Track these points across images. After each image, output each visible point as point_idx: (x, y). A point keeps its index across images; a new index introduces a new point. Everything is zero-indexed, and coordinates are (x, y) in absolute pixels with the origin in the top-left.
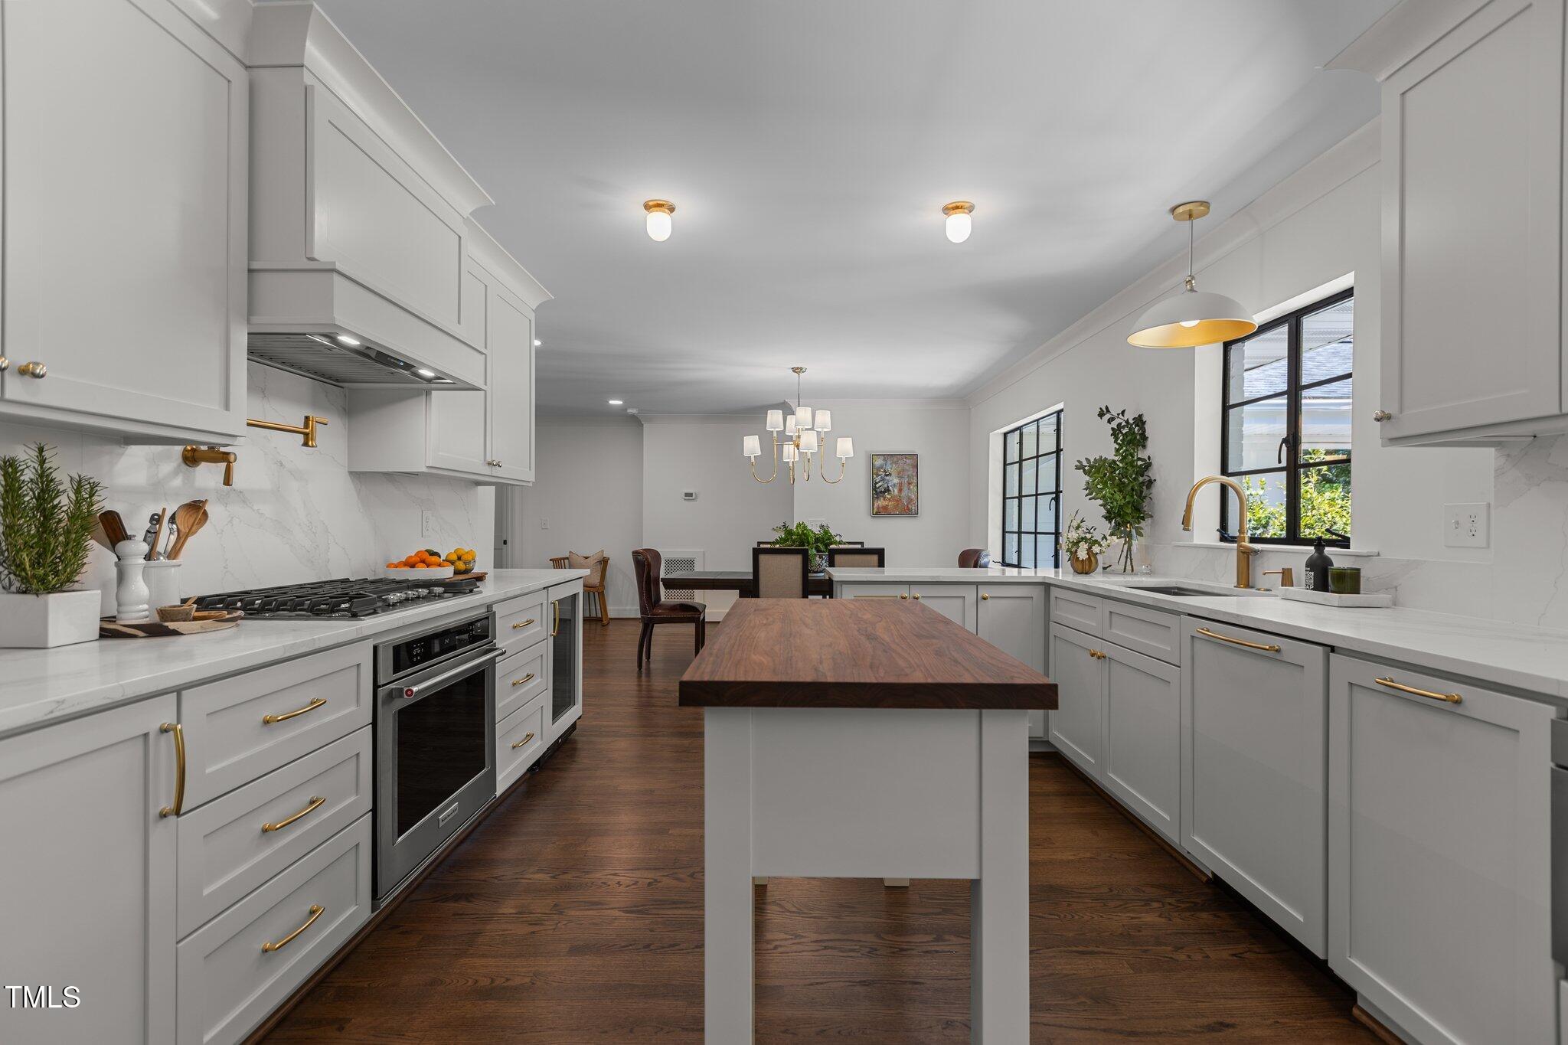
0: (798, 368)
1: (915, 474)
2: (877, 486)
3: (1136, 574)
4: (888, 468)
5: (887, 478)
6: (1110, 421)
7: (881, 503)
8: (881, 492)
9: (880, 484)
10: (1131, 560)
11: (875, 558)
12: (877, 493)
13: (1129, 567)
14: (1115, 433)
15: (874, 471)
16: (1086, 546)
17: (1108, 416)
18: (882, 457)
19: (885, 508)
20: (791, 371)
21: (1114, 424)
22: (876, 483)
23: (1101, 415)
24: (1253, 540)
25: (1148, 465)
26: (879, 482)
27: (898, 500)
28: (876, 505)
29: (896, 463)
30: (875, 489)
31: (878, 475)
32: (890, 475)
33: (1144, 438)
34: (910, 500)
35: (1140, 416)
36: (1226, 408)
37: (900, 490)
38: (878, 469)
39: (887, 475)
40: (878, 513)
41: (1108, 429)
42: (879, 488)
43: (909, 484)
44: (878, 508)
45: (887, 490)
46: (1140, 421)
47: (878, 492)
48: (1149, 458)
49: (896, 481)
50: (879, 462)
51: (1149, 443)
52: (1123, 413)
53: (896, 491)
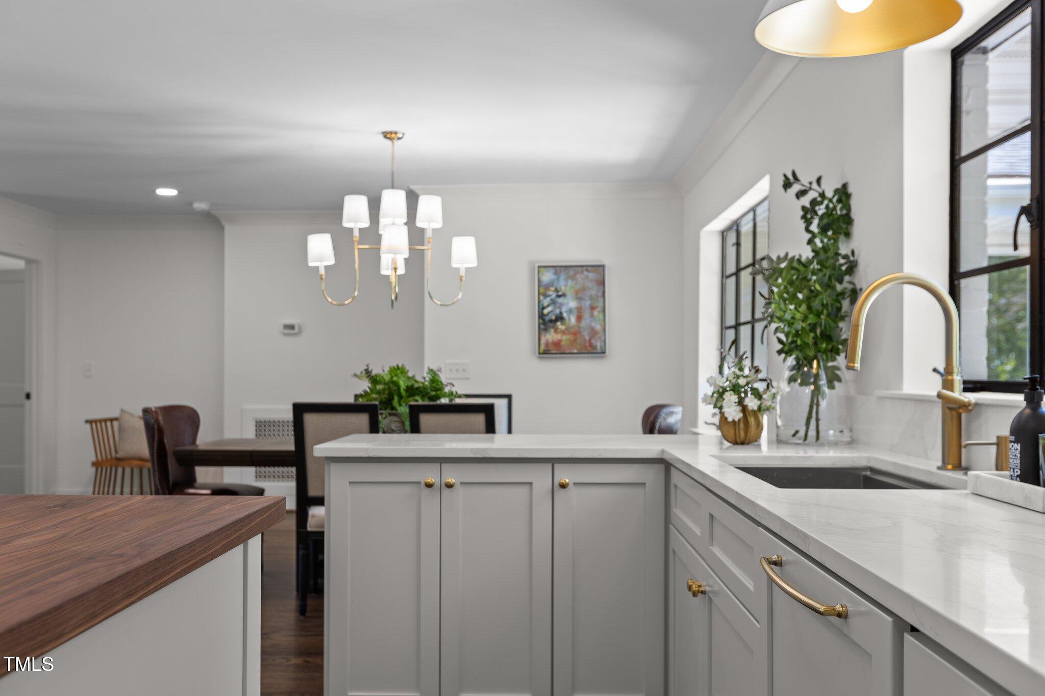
0: (391, 133)
1: (600, 294)
2: (546, 311)
3: (822, 445)
4: (564, 285)
5: (560, 300)
6: (801, 194)
7: (551, 336)
8: (551, 321)
9: (550, 309)
10: (818, 420)
12: (544, 323)
13: (812, 433)
14: (808, 214)
15: (543, 290)
17: (796, 188)
18: (552, 270)
19: (557, 344)
20: (381, 136)
21: (806, 201)
22: (544, 308)
23: (787, 185)
25: (852, 267)
26: (548, 306)
27: (576, 333)
28: (543, 341)
29: (573, 278)
30: (541, 316)
31: (546, 296)
32: (564, 295)
33: (847, 219)
34: (593, 332)
35: (845, 186)
36: (956, 162)
37: (579, 318)
38: (547, 287)
39: (559, 296)
40: (547, 352)
41: (796, 207)
42: (548, 314)
43: (593, 308)
44: (547, 344)
45: (560, 318)
46: (843, 194)
47: (546, 322)
48: (853, 253)
49: (573, 304)
50: (548, 277)
51: (858, 229)
52: (819, 181)
53: (573, 320)
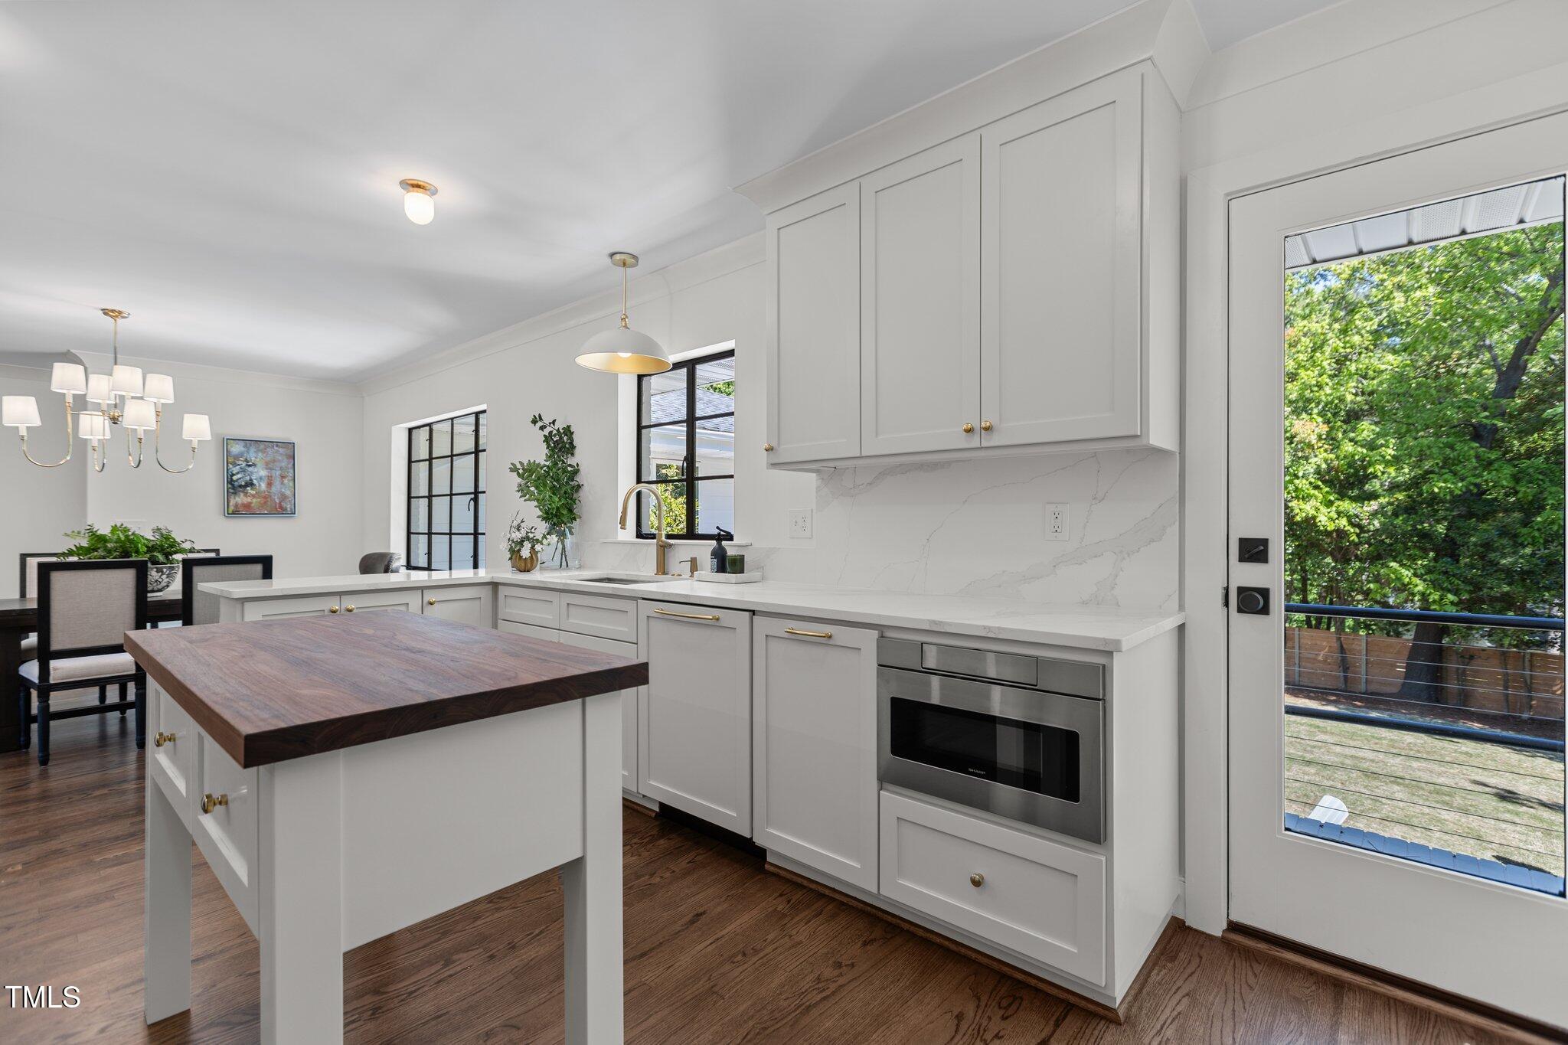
0: (113, 311)
1: (290, 465)
2: (235, 478)
3: (569, 569)
4: (252, 456)
5: (250, 469)
6: (542, 428)
7: (240, 499)
8: (240, 486)
9: (239, 476)
10: (566, 556)
11: (258, 568)
12: (234, 487)
13: (564, 563)
14: (547, 439)
15: (229, 459)
16: (530, 545)
17: (540, 424)
18: (242, 443)
19: (247, 506)
20: (101, 312)
21: (546, 432)
22: (233, 475)
23: (534, 422)
24: (669, 536)
25: (576, 472)
26: (238, 473)
27: (267, 497)
28: (232, 503)
29: (264, 451)
30: (230, 482)
31: (235, 465)
32: (254, 465)
33: (573, 447)
34: (284, 497)
35: (569, 427)
36: (640, 428)
37: (270, 485)
38: (237, 457)
39: (249, 466)
40: (235, 513)
41: (540, 436)
42: (237, 481)
43: (283, 477)
44: (236, 505)
45: (250, 484)
46: (568, 431)
47: (233, 487)
48: (577, 465)
49: (263, 473)
50: (236, 449)
51: (577, 451)
52: (554, 422)
53: (263, 486)
